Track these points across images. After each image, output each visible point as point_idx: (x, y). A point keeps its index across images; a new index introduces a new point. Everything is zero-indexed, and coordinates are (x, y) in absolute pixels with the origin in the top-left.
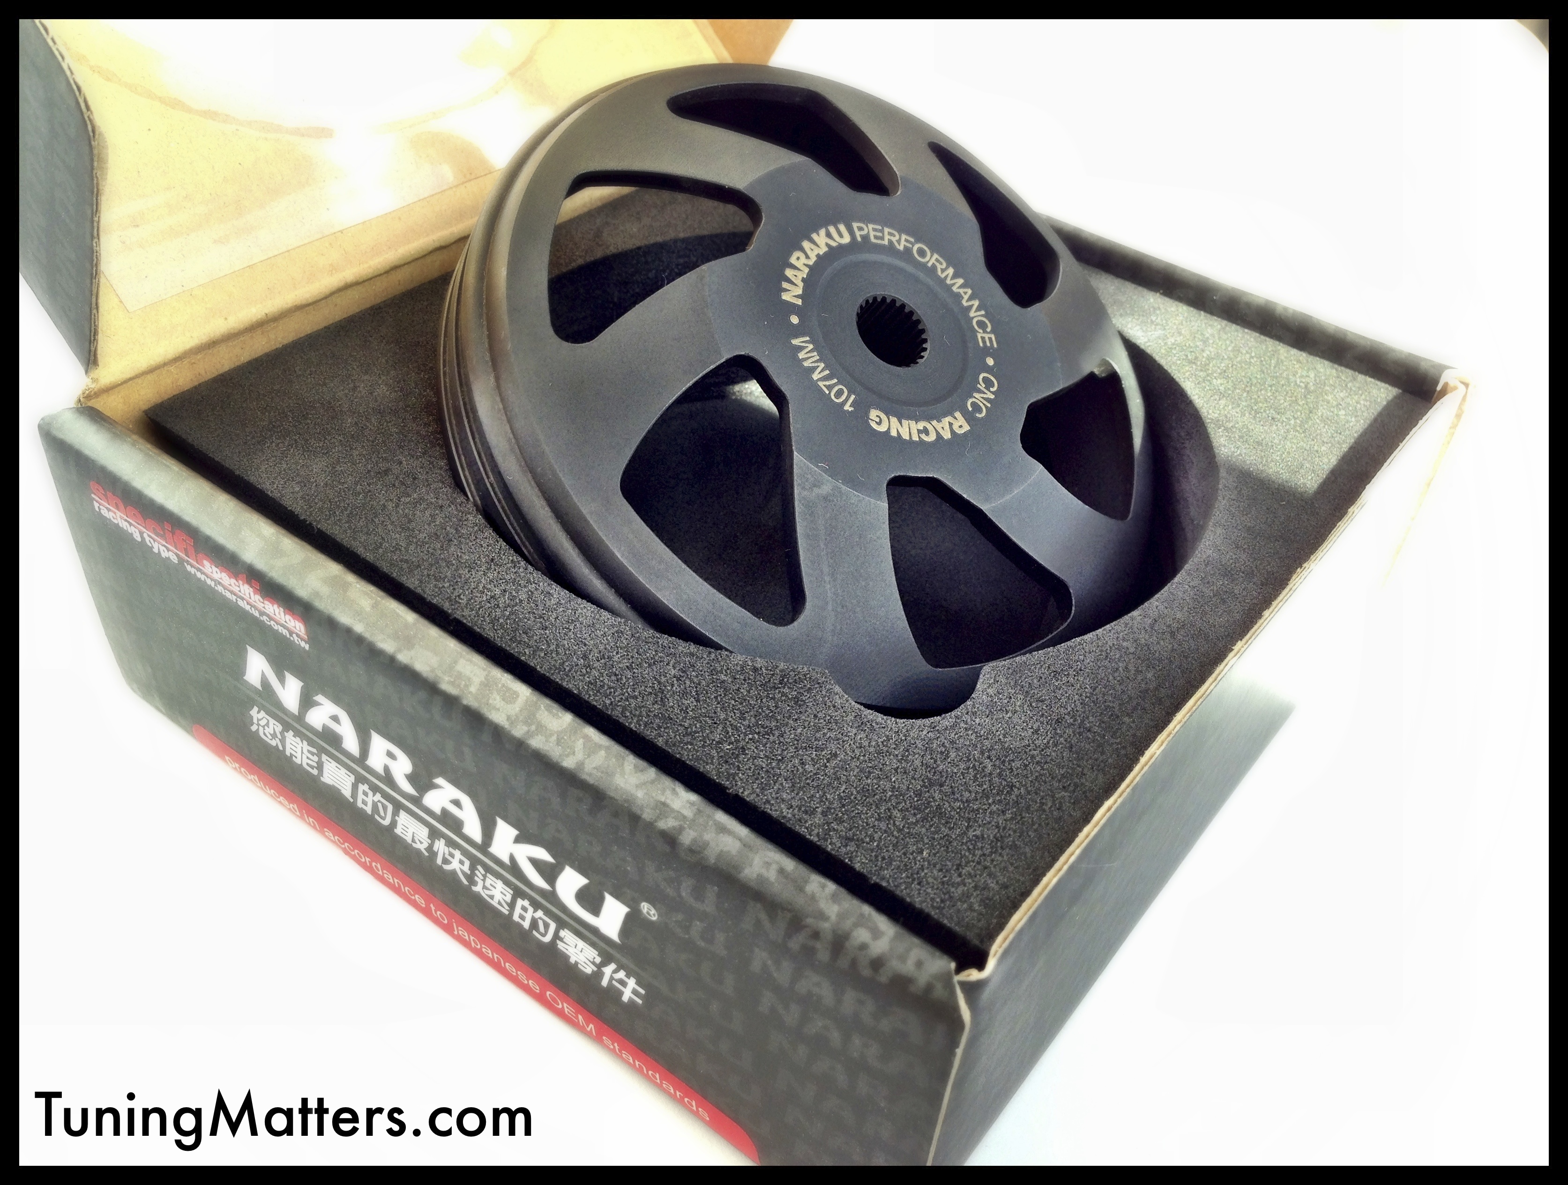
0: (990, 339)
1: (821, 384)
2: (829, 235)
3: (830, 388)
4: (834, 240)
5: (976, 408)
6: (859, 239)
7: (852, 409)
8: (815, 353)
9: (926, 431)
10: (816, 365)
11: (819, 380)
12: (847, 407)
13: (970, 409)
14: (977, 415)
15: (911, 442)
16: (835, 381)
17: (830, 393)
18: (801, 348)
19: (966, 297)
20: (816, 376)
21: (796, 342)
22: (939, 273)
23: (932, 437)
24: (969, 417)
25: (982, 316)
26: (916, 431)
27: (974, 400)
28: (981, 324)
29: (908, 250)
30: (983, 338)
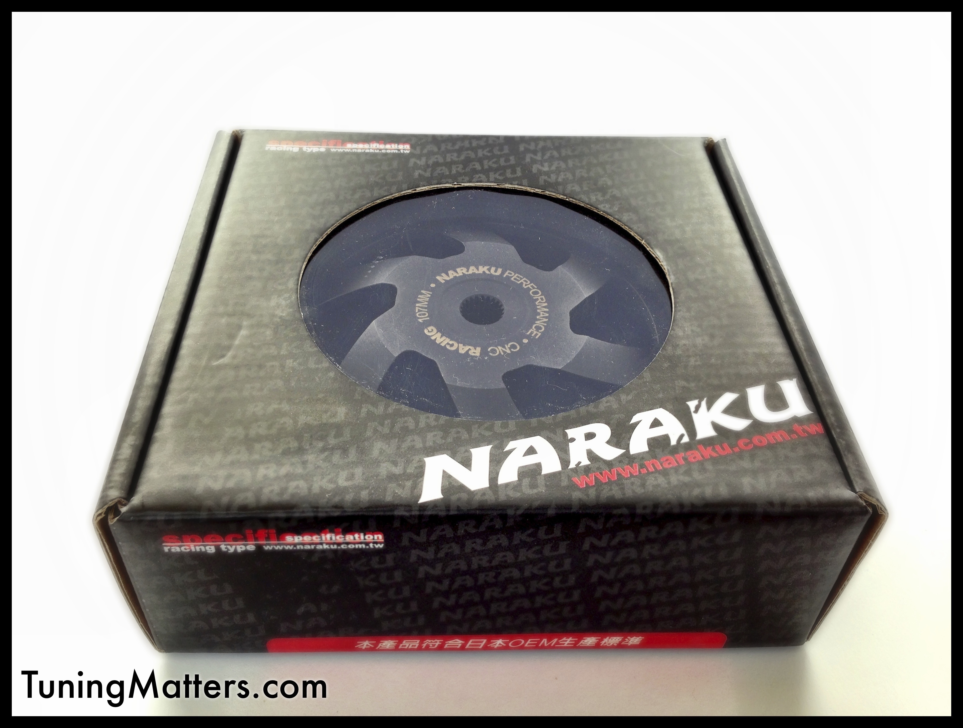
0: (536, 335)
1: (417, 308)
2: (489, 270)
3: (419, 311)
4: (490, 272)
5: (494, 351)
6: (505, 276)
7: (422, 321)
8: (428, 299)
9: (452, 345)
10: (424, 302)
11: (419, 307)
12: (420, 320)
13: (489, 350)
14: (491, 354)
15: (439, 345)
16: (427, 310)
17: (417, 312)
18: (422, 294)
19: (542, 316)
20: (417, 305)
21: (423, 292)
22: (537, 303)
23: (453, 349)
24: (484, 352)
25: (543, 325)
26: (446, 343)
27: (496, 348)
28: (538, 328)
29: (529, 290)
30: (532, 333)
